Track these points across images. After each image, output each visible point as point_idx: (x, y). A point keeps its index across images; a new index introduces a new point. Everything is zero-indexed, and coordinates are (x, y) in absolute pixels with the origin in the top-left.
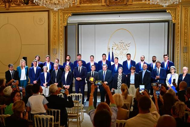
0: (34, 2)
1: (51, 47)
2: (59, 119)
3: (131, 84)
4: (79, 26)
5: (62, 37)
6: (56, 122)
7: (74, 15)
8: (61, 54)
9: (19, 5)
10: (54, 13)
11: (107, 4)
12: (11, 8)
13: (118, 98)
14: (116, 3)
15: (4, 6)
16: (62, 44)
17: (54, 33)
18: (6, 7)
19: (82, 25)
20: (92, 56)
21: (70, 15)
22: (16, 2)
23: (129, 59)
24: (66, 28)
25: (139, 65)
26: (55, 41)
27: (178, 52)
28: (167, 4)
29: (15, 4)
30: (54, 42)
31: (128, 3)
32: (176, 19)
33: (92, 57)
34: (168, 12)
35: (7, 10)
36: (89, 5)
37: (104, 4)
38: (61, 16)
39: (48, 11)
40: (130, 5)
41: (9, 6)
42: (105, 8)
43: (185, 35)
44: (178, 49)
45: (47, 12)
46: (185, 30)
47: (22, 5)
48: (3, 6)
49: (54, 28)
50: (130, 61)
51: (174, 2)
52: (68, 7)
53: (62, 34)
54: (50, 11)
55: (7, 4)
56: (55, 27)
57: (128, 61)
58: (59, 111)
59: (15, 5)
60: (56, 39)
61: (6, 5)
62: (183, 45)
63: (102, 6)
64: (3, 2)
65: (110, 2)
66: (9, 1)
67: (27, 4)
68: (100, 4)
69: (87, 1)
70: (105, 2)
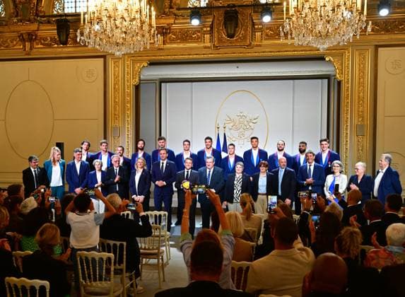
0: (78, 40)
1: (110, 125)
2: (125, 260)
3: (260, 194)
4: (163, 84)
5: (130, 106)
6: (117, 265)
7: (152, 64)
8: (128, 137)
9: (49, 46)
10: (116, 60)
11: (214, 45)
12: (35, 51)
13: (233, 220)
14: (231, 43)
15: (22, 47)
16: (130, 119)
17: (115, 98)
18: (25, 50)
19: (168, 84)
20: (187, 141)
21: (146, 65)
22: (43, 40)
23: (255, 147)
24: (137, 88)
25: (274, 157)
26: (117, 113)
27: (347, 134)
28: (326, 46)
29: (42, 44)
30: (115, 115)
31: (254, 44)
32: (342, 74)
33: (186, 143)
34: (327, 59)
35: (26, 54)
36: (181, 45)
37: (209, 44)
38: (128, 66)
39: (104, 57)
40: (257, 46)
41: (31, 49)
42: (211, 52)
43: (359, 102)
44: (347, 129)
45: (102, 59)
46: (359, 93)
47: (56, 46)
48: (18, 47)
49: (114, 88)
50: (257, 150)
51: (339, 43)
52: (141, 50)
53: (130, 99)
54: (107, 57)
55: (28, 44)
56: (117, 87)
57: (253, 150)
58: (125, 243)
59: (42, 46)
60: (119, 108)
61: (24, 46)
62: (355, 121)
63: (205, 48)
64: (20, 40)
65: (220, 40)
66: (31, 37)
67: (65, 43)
68: (202, 45)
69: (177, 38)
70: (211, 40)
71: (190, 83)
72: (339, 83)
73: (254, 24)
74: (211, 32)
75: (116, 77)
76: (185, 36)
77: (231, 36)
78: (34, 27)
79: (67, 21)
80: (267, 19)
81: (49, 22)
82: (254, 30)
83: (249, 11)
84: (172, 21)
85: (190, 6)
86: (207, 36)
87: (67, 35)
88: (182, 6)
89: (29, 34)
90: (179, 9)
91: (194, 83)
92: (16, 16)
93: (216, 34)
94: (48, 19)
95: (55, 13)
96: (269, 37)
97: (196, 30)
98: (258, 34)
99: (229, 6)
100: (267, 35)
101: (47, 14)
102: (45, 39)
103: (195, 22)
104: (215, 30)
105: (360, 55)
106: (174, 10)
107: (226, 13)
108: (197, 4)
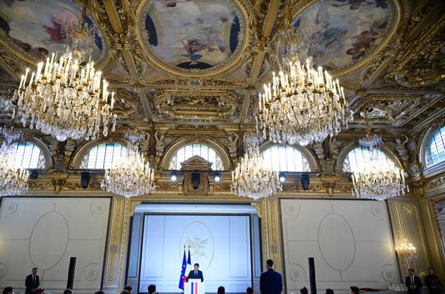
1: (110, 244)
4: (146, 216)
5: (126, 231)
7: (143, 203)
8: (123, 253)
9: (73, 188)
11: (184, 193)
12: (62, 191)
14: (195, 192)
15: (53, 188)
16: (125, 240)
17: (116, 225)
18: (55, 190)
19: (149, 216)
21: (139, 203)
24: (132, 218)
27: (267, 252)
29: (68, 187)
30: (114, 236)
31: (209, 193)
32: (261, 213)
34: (252, 204)
35: (55, 194)
36: (164, 192)
37: (181, 192)
39: (111, 197)
40: (211, 194)
41: (60, 190)
42: (182, 197)
43: (273, 231)
44: (266, 248)
45: (110, 199)
46: (272, 226)
47: (78, 188)
49: (116, 218)
53: (126, 226)
54: (113, 197)
55: (58, 187)
56: (118, 217)
60: (118, 233)
61: (55, 188)
62: (271, 244)
63: (179, 194)
64: (53, 184)
65: (188, 190)
66: (61, 183)
67: (85, 187)
68: (177, 193)
69: (161, 188)
70: (183, 190)
71: (163, 216)
72: (260, 219)
73: (209, 182)
74: (183, 185)
75: (118, 211)
76: (166, 186)
77: (195, 188)
78: (64, 176)
79: (88, 173)
80: (217, 179)
81: (76, 174)
82: (209, 186)
83: (206, 174)
84: (159, 177)
85: (170, 169)
86: (180, 188)
87: (88, 182)
88: (165, 169)
89: (60, 180)
90: (163, 171)
91: (167, 216)
92: (54, 168)
93: (186, 187)
94: (76, 171)
95: (81, 168)
96: (218, 190)
97: (174, 184)
98: (211, 188)
99: (195, 170)
100: (217, 188)
101: (75, 168)
102: (71, 184)
103: (174, 178)
104: (185, 184)
105: (271, 203)
106: (161, 171)
107: (193, 175)
108: (174, 168)
